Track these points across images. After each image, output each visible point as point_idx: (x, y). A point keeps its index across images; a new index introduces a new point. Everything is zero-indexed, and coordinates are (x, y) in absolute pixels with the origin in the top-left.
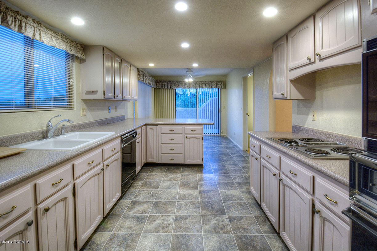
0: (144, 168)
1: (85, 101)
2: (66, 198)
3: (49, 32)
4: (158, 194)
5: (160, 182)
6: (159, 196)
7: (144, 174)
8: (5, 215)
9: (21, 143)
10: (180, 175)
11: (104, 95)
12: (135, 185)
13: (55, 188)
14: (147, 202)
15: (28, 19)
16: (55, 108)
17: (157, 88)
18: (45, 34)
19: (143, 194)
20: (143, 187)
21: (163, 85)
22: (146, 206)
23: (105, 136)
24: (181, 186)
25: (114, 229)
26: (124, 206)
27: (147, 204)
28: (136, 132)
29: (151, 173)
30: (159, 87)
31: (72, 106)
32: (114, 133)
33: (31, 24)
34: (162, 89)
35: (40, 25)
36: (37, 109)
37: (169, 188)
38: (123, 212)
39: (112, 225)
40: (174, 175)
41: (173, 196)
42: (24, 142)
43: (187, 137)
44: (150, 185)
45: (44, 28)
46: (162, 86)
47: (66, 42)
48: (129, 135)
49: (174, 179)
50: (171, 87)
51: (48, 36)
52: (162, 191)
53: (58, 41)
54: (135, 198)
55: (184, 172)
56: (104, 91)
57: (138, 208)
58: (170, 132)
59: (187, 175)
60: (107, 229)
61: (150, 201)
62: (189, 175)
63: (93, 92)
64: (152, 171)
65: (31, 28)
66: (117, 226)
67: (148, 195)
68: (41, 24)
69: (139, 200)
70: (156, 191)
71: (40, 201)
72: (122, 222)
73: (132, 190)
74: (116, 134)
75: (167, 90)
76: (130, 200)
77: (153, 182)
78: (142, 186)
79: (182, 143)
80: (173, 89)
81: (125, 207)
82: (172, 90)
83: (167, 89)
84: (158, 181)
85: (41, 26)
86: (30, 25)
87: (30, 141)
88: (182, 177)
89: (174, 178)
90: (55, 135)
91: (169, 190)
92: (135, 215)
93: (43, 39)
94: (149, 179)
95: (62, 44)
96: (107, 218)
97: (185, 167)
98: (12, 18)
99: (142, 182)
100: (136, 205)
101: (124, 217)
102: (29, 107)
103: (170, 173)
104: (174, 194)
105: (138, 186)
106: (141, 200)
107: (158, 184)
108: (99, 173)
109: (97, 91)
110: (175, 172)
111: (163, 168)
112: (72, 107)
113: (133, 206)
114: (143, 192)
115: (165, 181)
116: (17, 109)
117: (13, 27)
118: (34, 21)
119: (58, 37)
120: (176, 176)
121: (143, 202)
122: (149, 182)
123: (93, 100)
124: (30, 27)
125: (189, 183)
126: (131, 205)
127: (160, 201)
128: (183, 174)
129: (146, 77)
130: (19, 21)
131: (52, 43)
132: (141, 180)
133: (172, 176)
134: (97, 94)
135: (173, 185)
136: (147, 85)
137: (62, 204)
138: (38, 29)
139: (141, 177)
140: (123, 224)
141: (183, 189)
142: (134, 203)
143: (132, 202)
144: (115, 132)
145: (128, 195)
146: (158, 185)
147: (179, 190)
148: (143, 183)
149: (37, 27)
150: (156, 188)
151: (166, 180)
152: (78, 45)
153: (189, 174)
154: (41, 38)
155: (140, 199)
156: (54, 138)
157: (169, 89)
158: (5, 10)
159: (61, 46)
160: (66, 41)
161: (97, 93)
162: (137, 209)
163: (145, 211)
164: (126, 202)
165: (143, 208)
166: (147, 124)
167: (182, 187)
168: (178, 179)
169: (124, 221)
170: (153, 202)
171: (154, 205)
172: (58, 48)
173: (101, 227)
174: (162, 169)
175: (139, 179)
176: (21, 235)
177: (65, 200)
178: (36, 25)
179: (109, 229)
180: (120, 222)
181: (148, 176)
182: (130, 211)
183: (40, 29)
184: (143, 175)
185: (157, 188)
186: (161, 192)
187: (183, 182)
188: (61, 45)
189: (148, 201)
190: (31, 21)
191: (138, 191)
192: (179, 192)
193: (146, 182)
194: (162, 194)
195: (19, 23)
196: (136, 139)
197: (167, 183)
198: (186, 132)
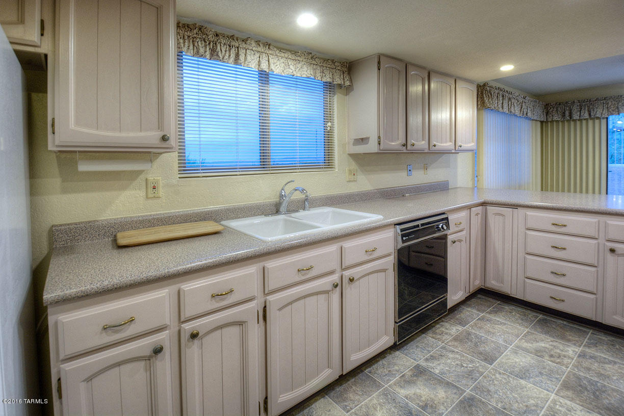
0: (480, 298)
1: (355, 157)
2: (245, 322)
3: (283, 55)
4: (485, 377)
5: (506, 348)
6: (485, 383)
7: (474, 311)
8: (116, 328)
9: (243, 217)
10: (579, 350)
11: (380, 144)
12: (441, 329)
13: (217, 302)
14: (448, 384)
15: (249, 42)
16: (301, 169)
17: (550, 120)
18: (277, 59)
19: (449, 361)
20: (456, 344)
21: (567, 113)
22: (441, 393)
23: (359, 221)
24: (566, 386)
25: (353, 411)
26: (396, 368)
27: (445, 392)
28: (447, 219)
29: (492, 317)
30: (555, 118)
31: (332, 165)
32: (380, 217)
33: (254, 49)
34: (563, 122)
35: (267, 48)
36: (272, 170)
37: (523, 374)
38: (389, 380)
39: (357, 397)
40: (555, 344)
41: (527, 406)
42: (248, 217)
43: (612, 251)
44: (476, 345)
45: (275, 49)
46: (564, 115)
47: (314, 64)
48: (422, 225)
49: (551, 356)
50: (592, 114)
51: (282, 60)
52: (500, 373)
53: (299, 66)
54: (427, 360)
55: (595, 345)
56: (379, 137)
57: (421, 391)
58: (554, 228)
59: (603, 362)
60: (344, 401)
61: (456, 386)
62: (610, 362)
63: (363, 141)
64: (496, 312)
65: (254, 54)
66: (361, 407)
67: (458, 369)
68: (269, 45)
69: (432, 370)
70: (483, 367)
71: (185, 318)
72: (375, 401)
73: (428, 339)
74: (383, 220)
75: (578, 123)
76: (415, 360)
77: (487, 339)
78: (456, 339)
79: (596, 265)
80: (598, 118)
81: (398, 371)
82: (597, 121)
83: (580, 120)
84: (501, 341)
85: (269, 48)
86: (252, 50)
87: (257, 216)
88: (581, 360)
89: (552, 353)
90: (289, 211)
91: (523, 382)
92: (407, 404)
93: (272, 67)
94: (481, 328)
95: (305, 68)
96: (357, 377)
97: (605, 334)
98: (225, 46)
99: (460, 328)
100: (420, 379)
101: (385, 394)
102: (264, 168)
103: (547, 333)
104: (532, 402)
105: (446, 334)
106: (437, 371)
107: (499, 350)
108: (330, 291)
109: (368, 139)
110: (563, 338)
111: (529, 312)
112: (332, 168)
113: (415, 378)
114: (451, 356)
115: (520, 352)
116: (241, 171)
117: (226, 59)
118: (258, 42)
119: (299, 58)
120: (561, 347)
121: (440, 381)
122: (476, 336)
123: (364, 154)
124: (253, 52)
125: (603, 390)
126: (410, 373)
127: (481, 401)
128: (587, 350)
129: (510, 99)
130: (237, 49)
131: (288, 70)
132: (460, 324)
133: (548, 346)
134: (367, 144)
135: (540, 373)
136: (516, 116)
137: (235, 330)
138: (266, 53)
139: (462, 315)
140: (375, 409)
141: (572, 400)
142: (419, 372)
143: (417, 367)
144: (383, 216)
145: (417, 347)
146: (497, 355)
147: (553, 396)
148: (462, 333)
149: (263, 51)
150: (485, 360)
151: (526, 350)
152: (336, 64)
153: (611, 358)
154: (269, 66)
155: (437, 368)
156: (288, 215)
157: (586, 119)
158: (214, 38)
159: (305, 72)
160: (313, 62)
161: (369, 141)
162: (418, 391)
163: (432, 406)
164: (403, 361)
165: (433, 397)
166: (489, 204)
167: (569, 393)
168: (566, 361)
169: (380, 404)
170: (461, 394)
171: (461, 402)
172: (299, 75)
173: (338, 390)
174: (525, 315)
175: (457, 319)
176: (148, 362)
177: (242, 325)
178: (261, 49)
179: (346, 404)
180: (371, 400)
181: (482, 319)
182: (401, 387)
183: (268, 52)
184: (468, 312)
185: (489, 359)
186: (498, 376)
187: (579, 378)
188: (303, 71)
189: (453, 385)
190: (254, 44)
191: (442, 348)
192: (554, 402)
193: (469, 334)
194: (496, 382)
195: (237, 51)
196: (448, 232)
197: (523, 360)
198: (611, 237)
